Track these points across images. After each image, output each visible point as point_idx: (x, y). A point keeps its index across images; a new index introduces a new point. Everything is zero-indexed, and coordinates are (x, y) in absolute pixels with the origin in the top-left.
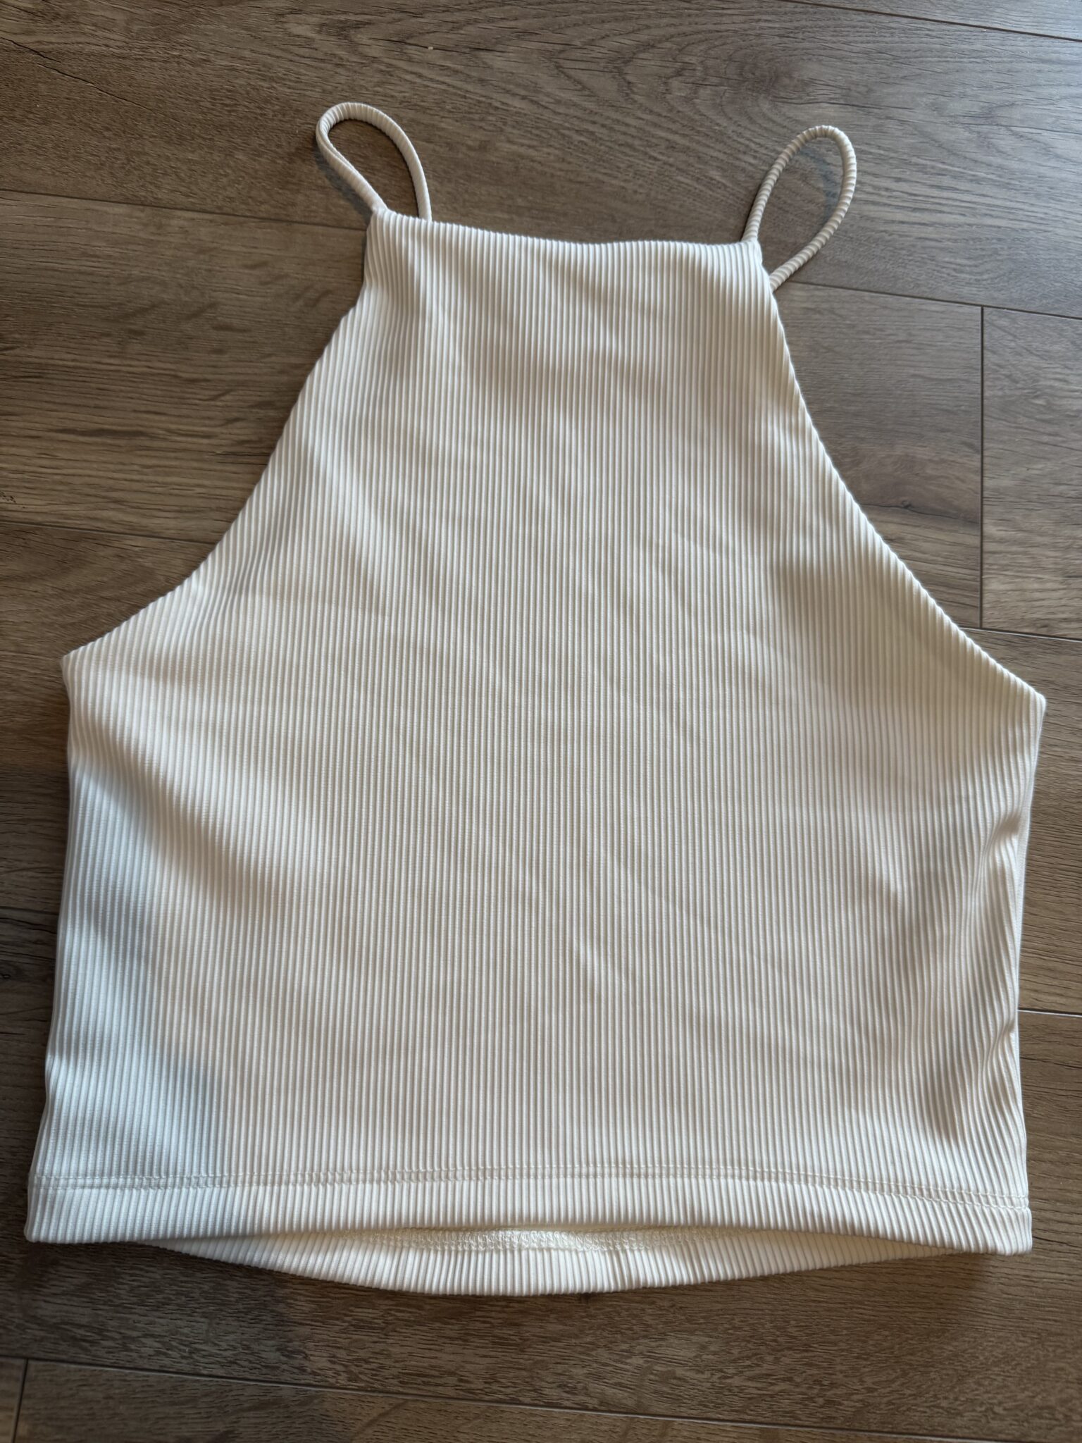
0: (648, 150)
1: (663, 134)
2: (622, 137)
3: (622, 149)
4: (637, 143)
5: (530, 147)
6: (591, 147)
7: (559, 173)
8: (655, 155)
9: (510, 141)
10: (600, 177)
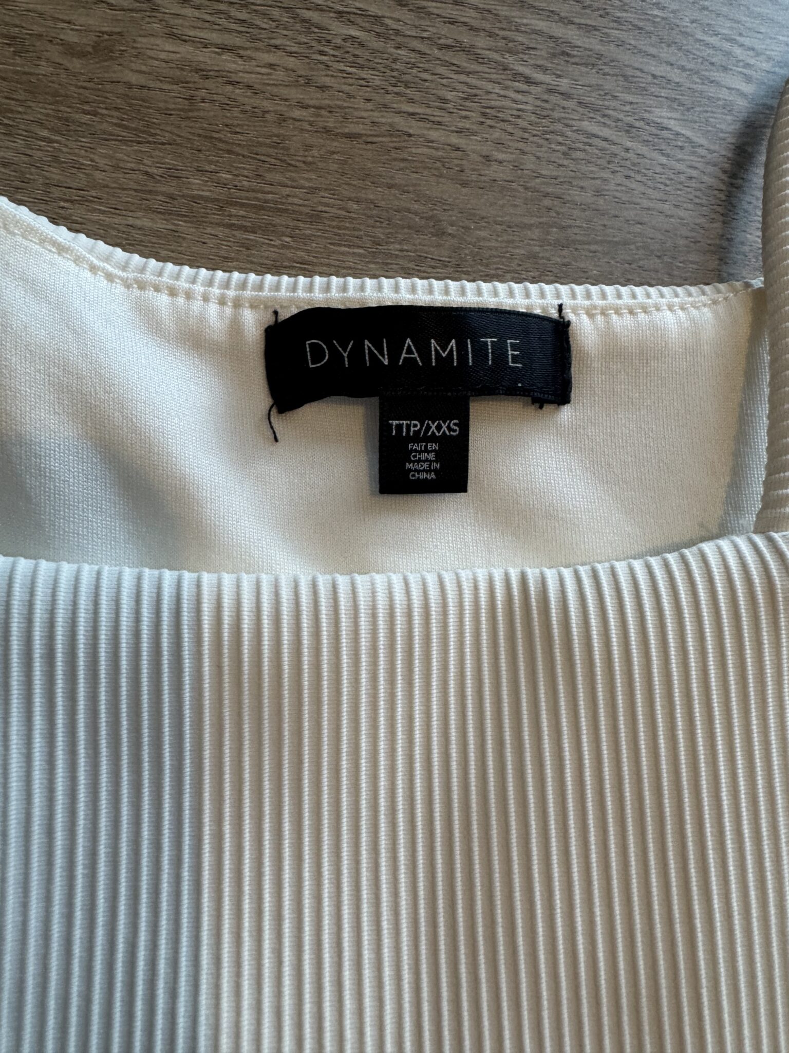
0: (509, 59)
1: (542, 25)
2: (445, 30)
3: (448, 56)
4: (481, 42)
5: (224, 48)
6: (374, 51)
7: (297, 113)
8: (527, 71)
9: (172, 36)
10: (400, 122)
